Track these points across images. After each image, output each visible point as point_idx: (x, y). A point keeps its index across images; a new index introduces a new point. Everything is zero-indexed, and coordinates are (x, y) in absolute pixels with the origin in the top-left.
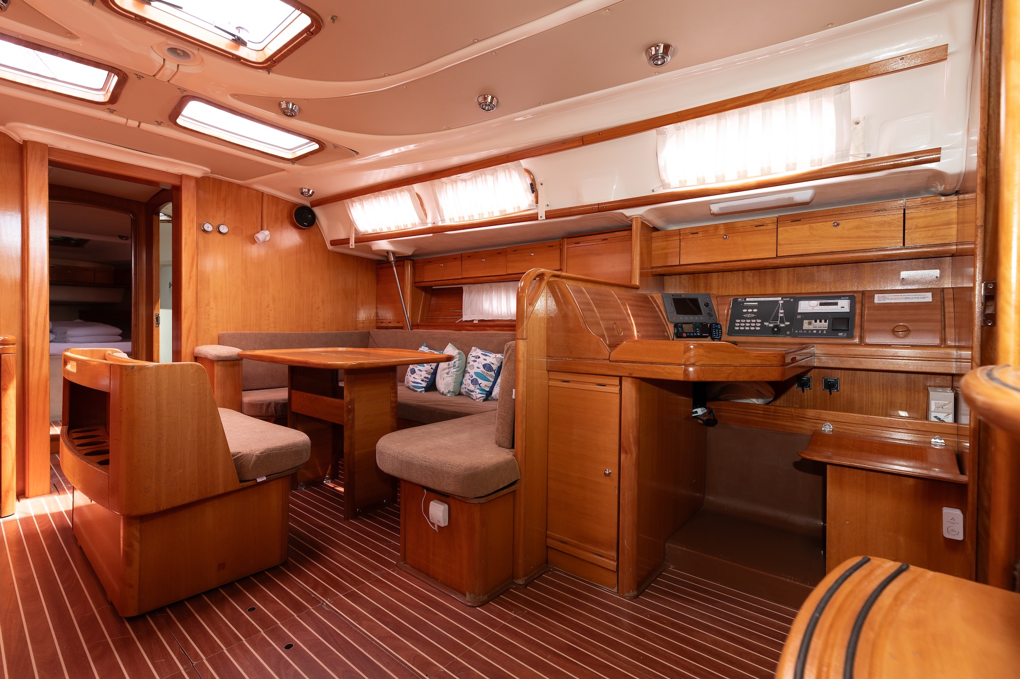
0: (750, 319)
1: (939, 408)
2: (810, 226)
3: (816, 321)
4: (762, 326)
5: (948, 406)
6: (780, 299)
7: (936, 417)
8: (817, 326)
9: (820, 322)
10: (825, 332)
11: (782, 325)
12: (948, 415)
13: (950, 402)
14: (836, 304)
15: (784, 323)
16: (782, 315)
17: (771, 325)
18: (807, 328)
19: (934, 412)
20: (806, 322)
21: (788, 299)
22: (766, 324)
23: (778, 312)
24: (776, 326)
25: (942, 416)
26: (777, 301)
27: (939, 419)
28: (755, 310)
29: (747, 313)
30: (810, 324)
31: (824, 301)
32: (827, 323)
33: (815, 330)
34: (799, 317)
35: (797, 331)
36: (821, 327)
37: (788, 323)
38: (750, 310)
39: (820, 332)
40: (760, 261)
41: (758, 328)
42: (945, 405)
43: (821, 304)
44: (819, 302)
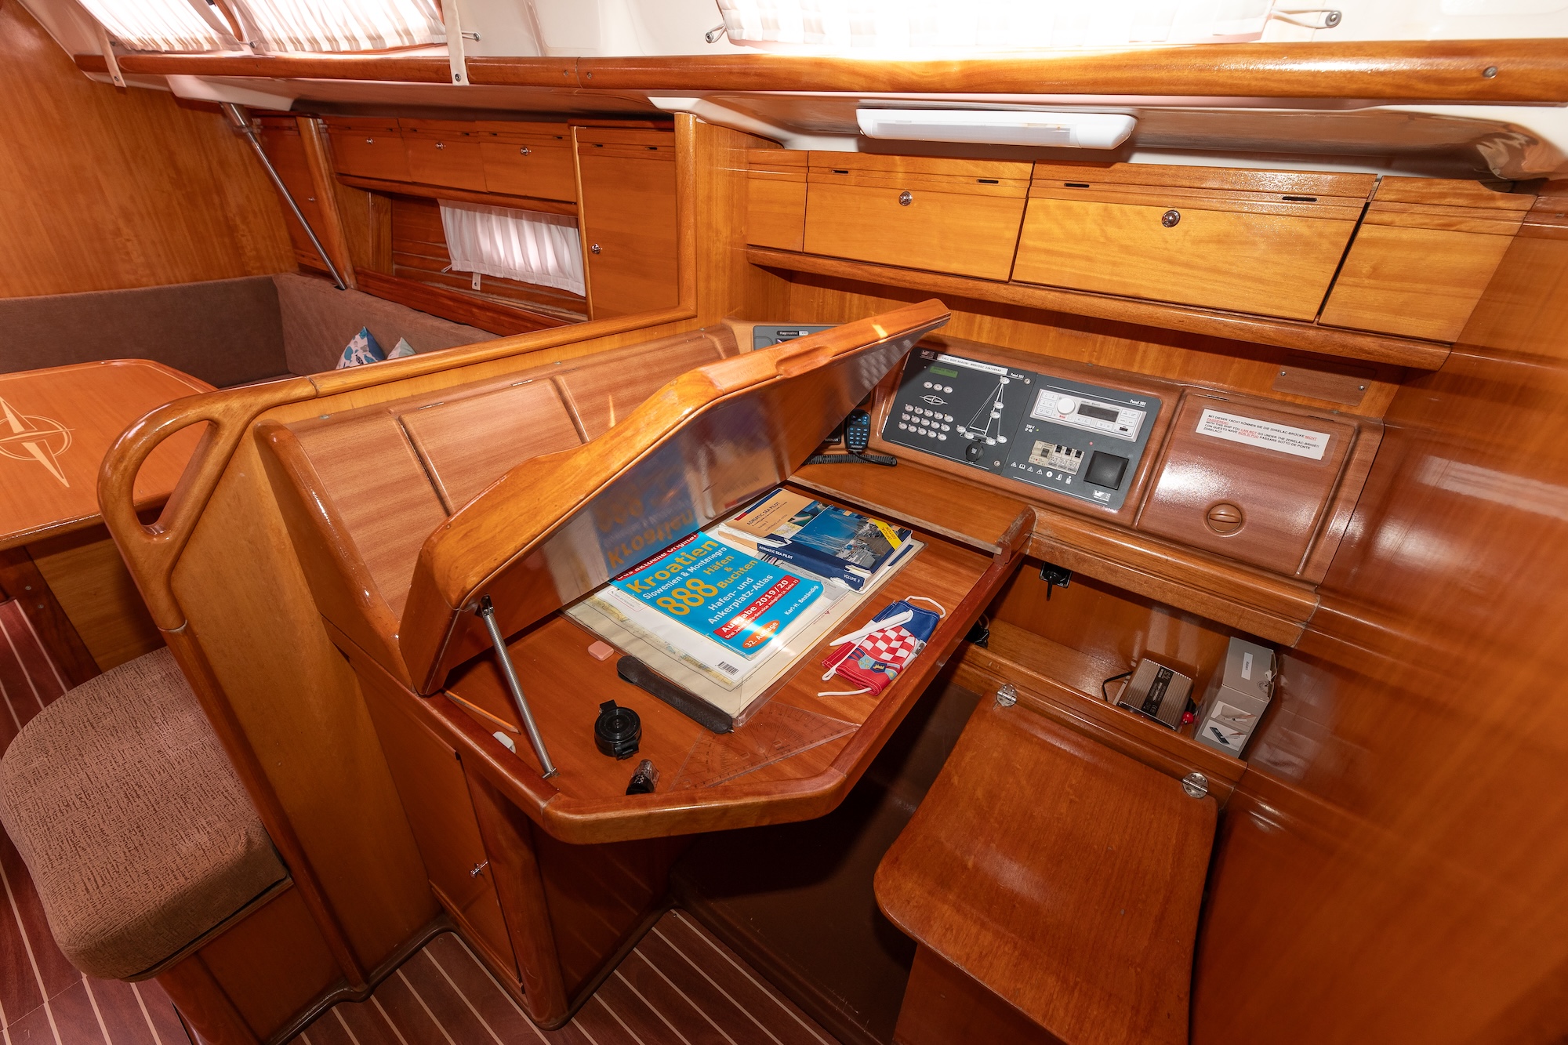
0: (934, 408)
1: (1227, 717)
2: (1105, 209)
3: (1059, 449)
4: (953, 434)
5: (1245, 720)
6: (1004, 371)
7: (1214, 729)
8: (1058, 462)
9: (1068, 452)
10: (1068, 481)
11: (991, 442)
12: (1239, 734)
13: (1252, 715)
14: (1112, 416)
15: (995, 438)
16: (996, 415)
17: (970, 436)
18: (1036, 462)
19: (1215, 720)
20: (1039, 445)
21: (1021, 377)
22: (961, 429)
23: (991, 406)
24: (979, 442)
25: (1226, 732)
26: (998, 377)
27: (1219, 735)
28: (948, 390)
29: (932, 391)
30: (1045, 453)
31: (1090, 403)
32: (1079, 461)
33: (1050, 469)
34: (1029, 428)
35: (1014, 465)
36: (1065, 468)
37: (1002, 440)
38: (938, 387)
39: (1059, 478)
40: (971, 283)
41: (943, 437)
42: (1240, 716)
43: (1084, 410)
44: (1079, 401)
